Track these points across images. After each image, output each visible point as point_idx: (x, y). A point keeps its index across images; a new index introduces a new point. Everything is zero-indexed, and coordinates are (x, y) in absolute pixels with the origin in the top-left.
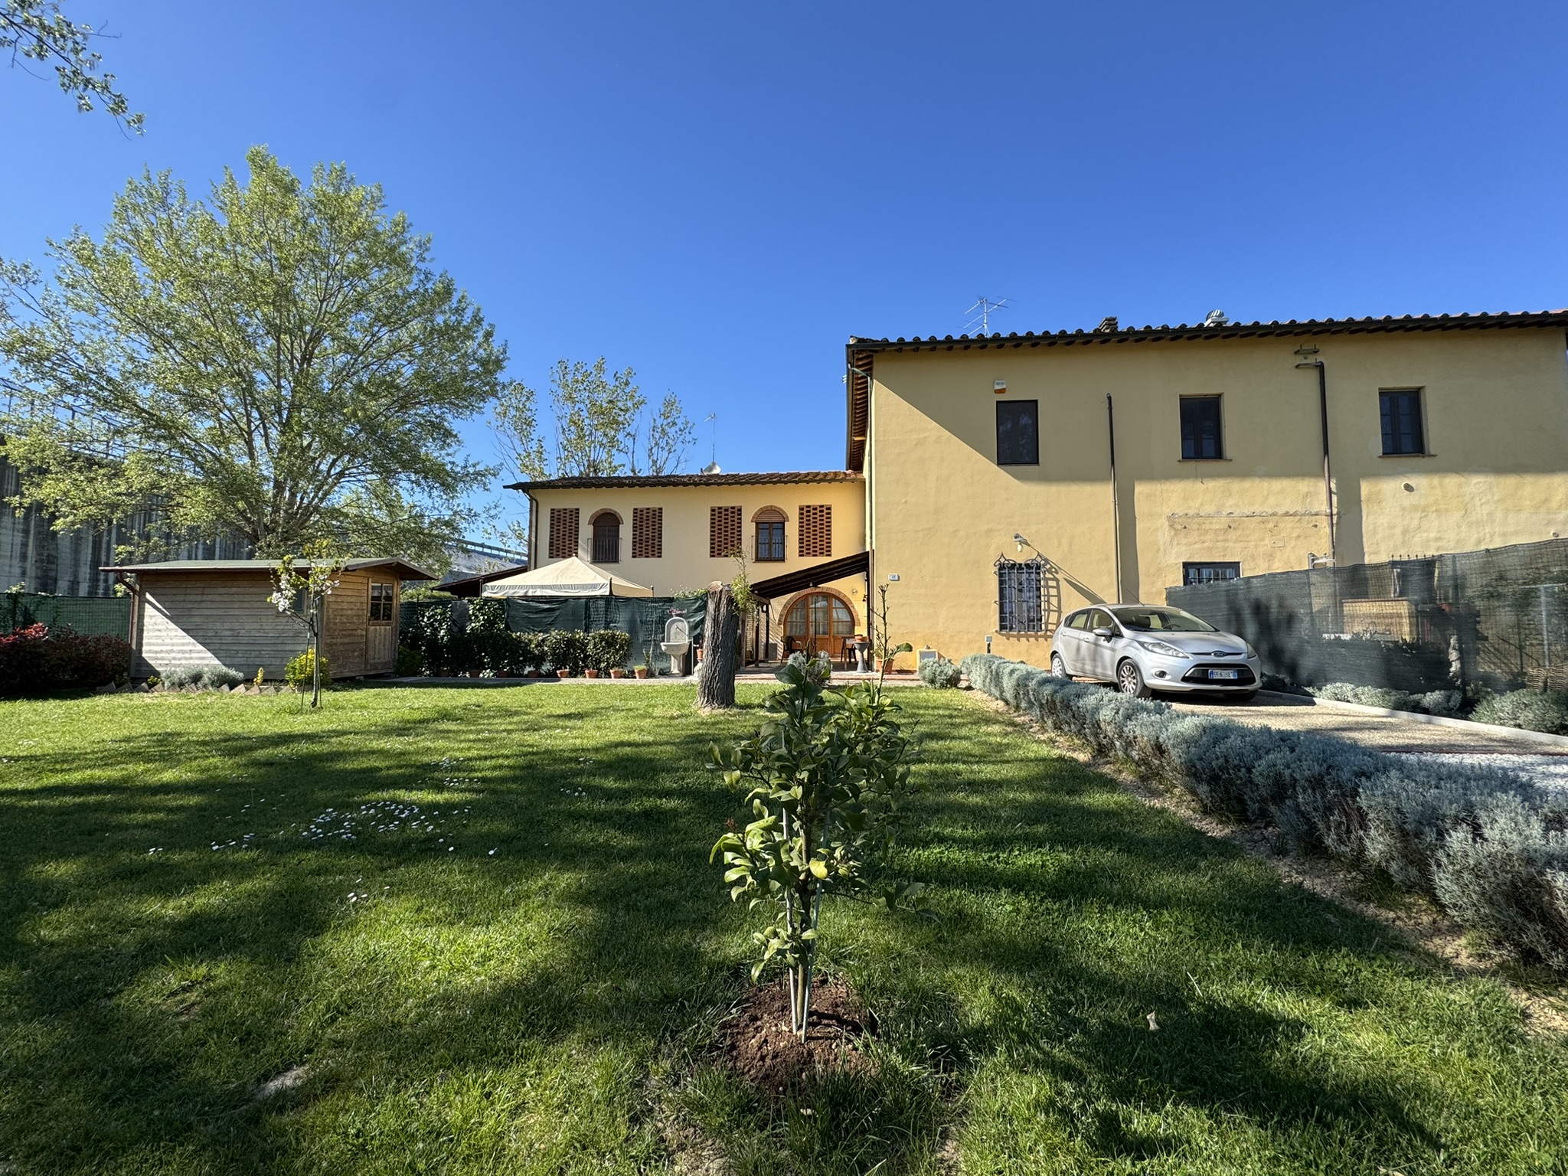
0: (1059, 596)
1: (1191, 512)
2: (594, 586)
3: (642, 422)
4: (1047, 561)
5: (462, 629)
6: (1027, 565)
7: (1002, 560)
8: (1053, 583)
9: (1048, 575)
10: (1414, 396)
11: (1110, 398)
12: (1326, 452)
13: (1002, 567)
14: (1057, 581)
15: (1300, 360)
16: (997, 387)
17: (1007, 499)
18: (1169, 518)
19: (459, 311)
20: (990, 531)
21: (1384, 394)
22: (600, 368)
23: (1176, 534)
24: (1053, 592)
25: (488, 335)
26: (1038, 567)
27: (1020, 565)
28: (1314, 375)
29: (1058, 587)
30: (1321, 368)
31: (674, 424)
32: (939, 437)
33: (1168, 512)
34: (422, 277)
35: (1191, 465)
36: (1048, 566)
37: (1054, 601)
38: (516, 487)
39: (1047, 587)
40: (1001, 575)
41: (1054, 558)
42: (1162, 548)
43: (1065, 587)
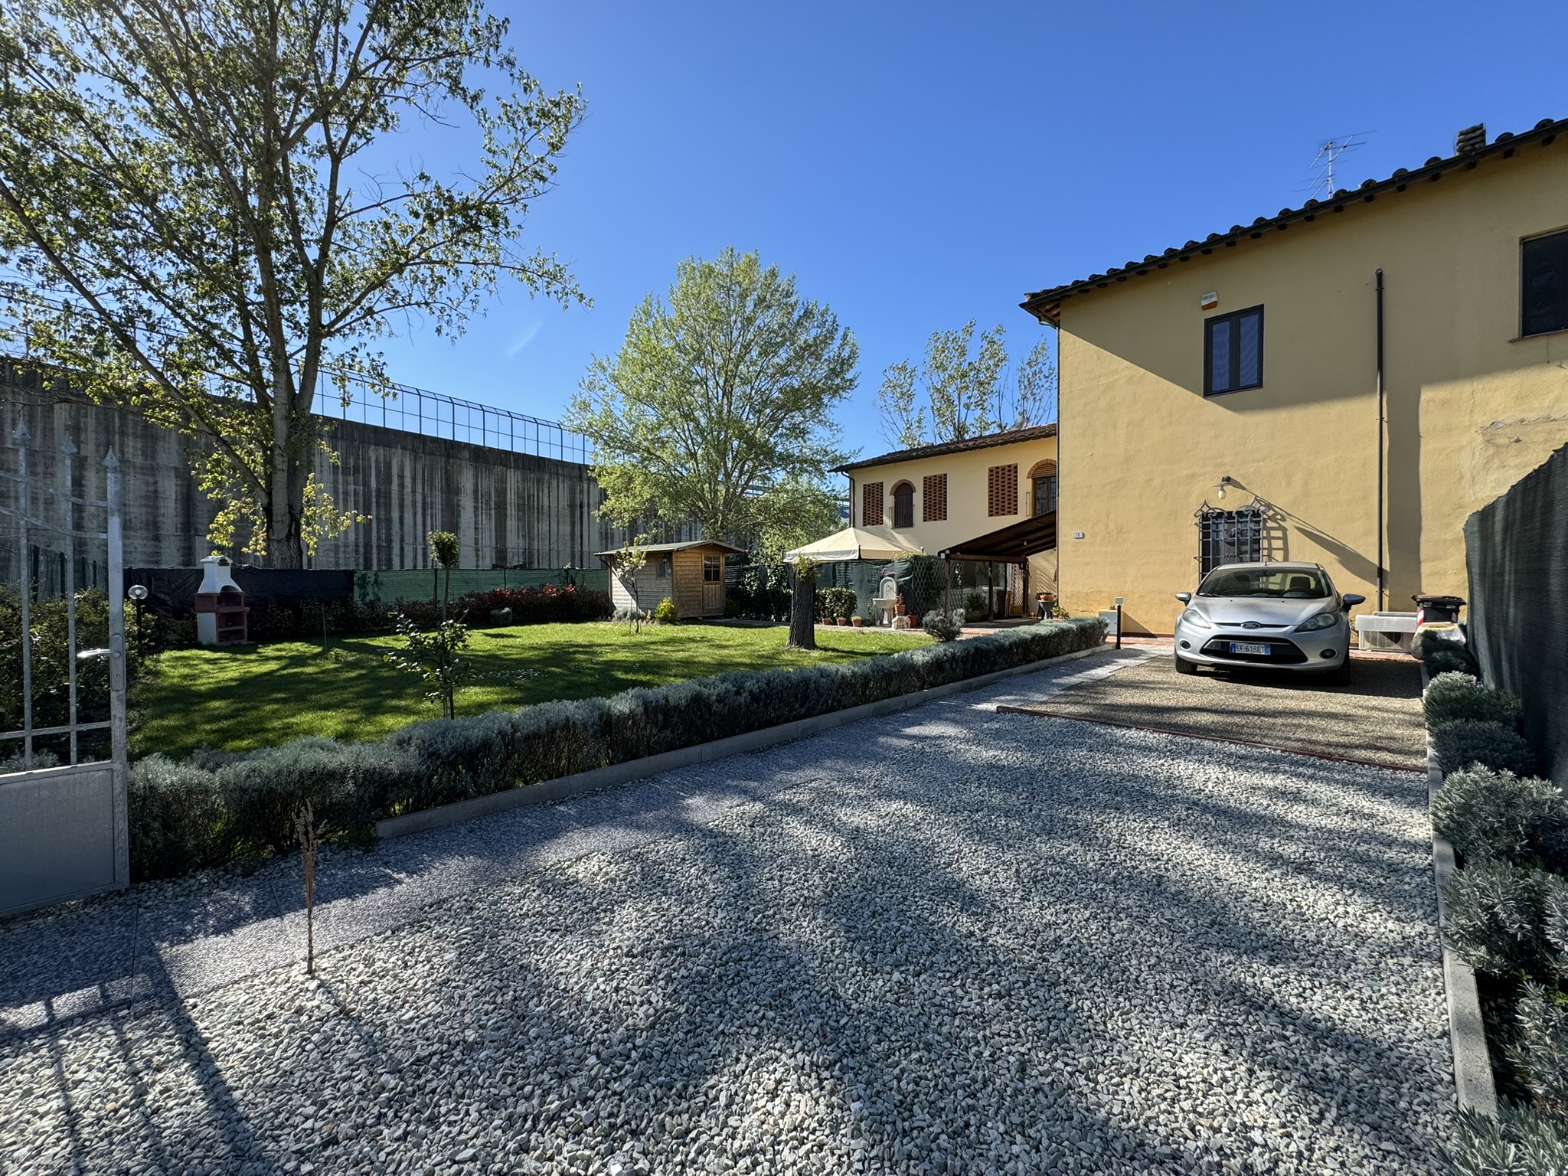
0: (1287, 549)
1: (1531, 416)
2: (848, 552)
4: (1269, 506)
6: (1240, 514)
7: (1205, 509)
8: (1279, 534)
9: (1270, 524)
11: (1380, 276)
13: (1205, 517)
14: (1284, 530)
16: (1204, 303)
17: (1215, 437)
18: (1484, 430)
20: (1192, 476)
23: (1497, 454)
24: (1278, 544)
26: (1256, 514)
27: (1230, 513)
29: (1285, 539)
32: (1131, 378)
33: (1484, 420)
35: (1538, 344)
36: (1271, 513)
39: (1269, 538)
40: (1205, 527)
41: (1280, 501)
42: (1468, 477)
43: (1294, 536)
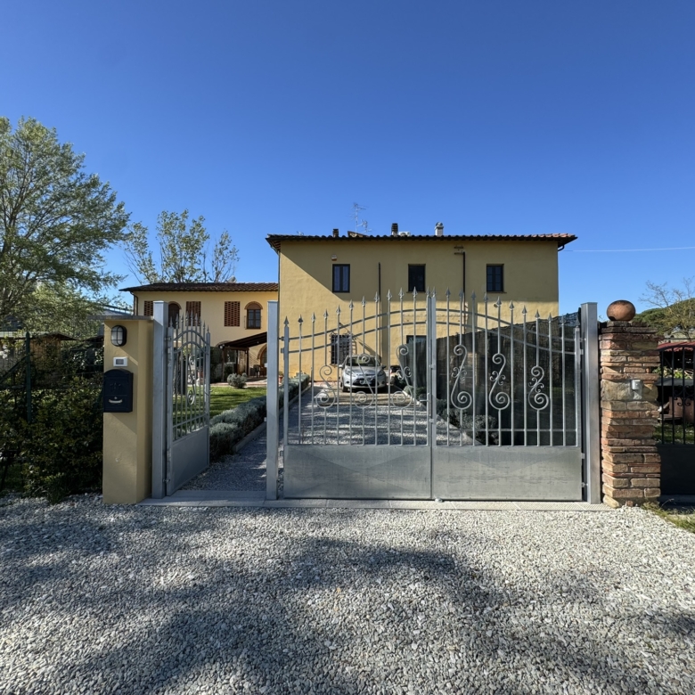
0: (356, 349)
3: (208, 247)
5: (92, 363)
6: (343, 336)
7: (333, 334)
8: (354, 344)
9: (352, 341)
10: (501, 267)
11: (379, 265)
12: (464, 291)
13: (333, 337)
14: (356, 343)
15: (457, 251)
16: (332, 258)
19: (103, 193)
20: (328, 321)
21: (488, 266)
22: (185, 215)
24: (354, 347)
25: (120, 207)
26: (348, 337)
27: (340, 336)
28: (462, 257)
29: (356, 345)
30: (464, 254)
31: (227, 248)
32: (308, 279)
34: (79, 176)
37: (354, 351)
38: (125, 290)
40: (332, 341)
